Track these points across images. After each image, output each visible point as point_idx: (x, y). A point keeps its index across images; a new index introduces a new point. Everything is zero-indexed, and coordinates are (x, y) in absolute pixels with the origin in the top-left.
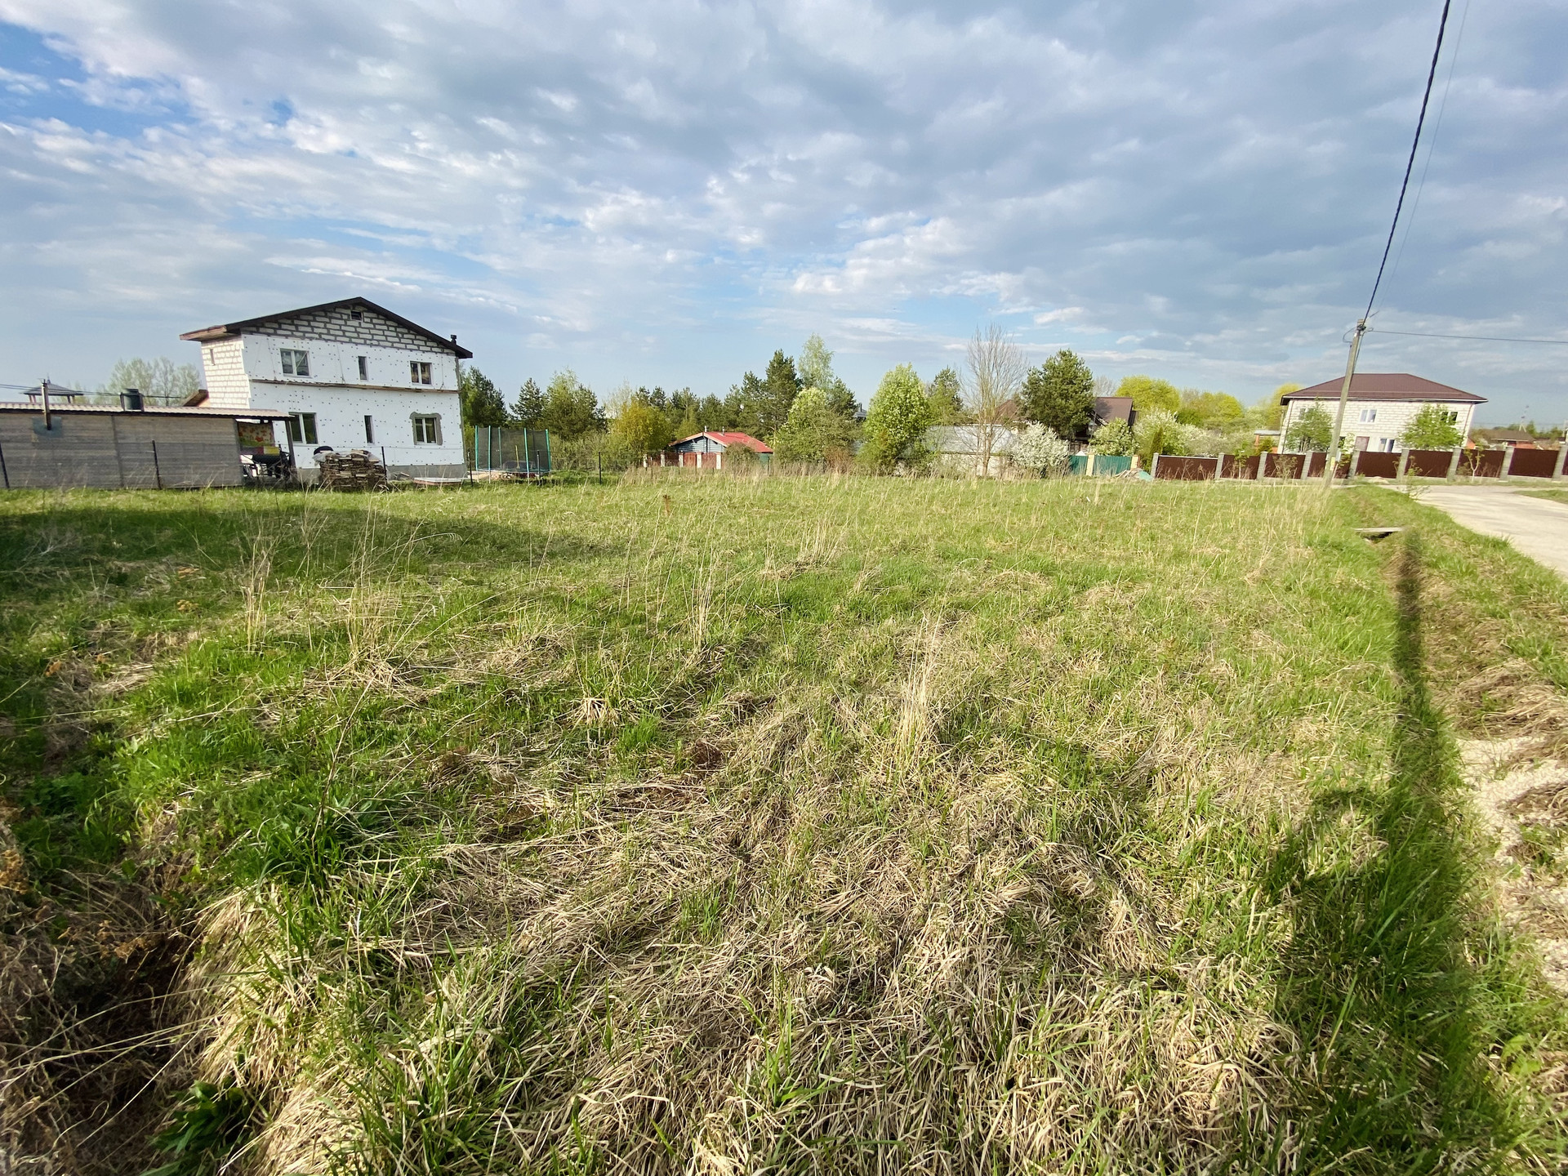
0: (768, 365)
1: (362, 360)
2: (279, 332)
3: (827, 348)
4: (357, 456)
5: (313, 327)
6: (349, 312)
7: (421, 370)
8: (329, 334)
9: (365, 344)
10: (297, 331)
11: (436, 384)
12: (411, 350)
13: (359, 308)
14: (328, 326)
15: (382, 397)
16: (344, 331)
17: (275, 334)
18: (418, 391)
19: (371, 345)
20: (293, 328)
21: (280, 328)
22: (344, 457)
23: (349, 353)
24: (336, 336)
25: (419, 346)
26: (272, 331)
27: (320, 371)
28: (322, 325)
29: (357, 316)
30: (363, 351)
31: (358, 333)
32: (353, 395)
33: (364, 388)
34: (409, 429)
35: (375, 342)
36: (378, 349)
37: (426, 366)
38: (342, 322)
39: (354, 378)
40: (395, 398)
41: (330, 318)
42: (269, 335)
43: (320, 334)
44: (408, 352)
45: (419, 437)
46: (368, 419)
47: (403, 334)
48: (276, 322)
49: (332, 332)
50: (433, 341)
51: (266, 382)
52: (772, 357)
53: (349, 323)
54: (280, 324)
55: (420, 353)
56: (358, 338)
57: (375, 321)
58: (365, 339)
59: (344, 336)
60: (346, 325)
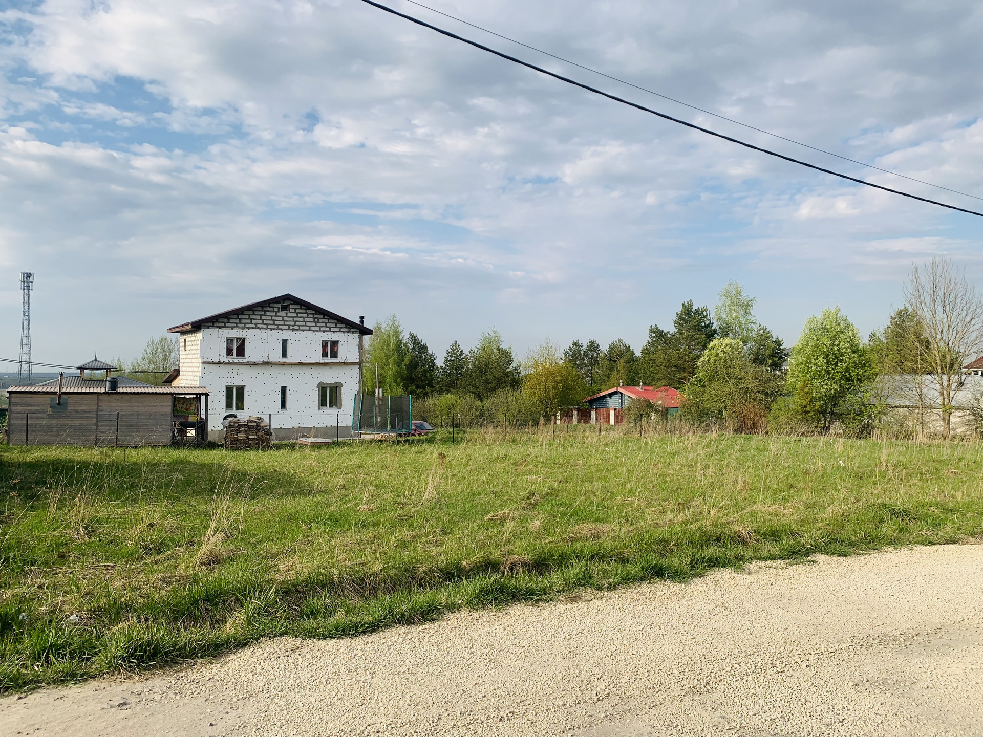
0: (675, 317)
1: (285, 342)
2: (228, 325)
3: (746, 295)
4: (252, 421)
5: (251, 320)
6: (279, 305)
7: (330, 349)
8: (263, 324)
9: (289, 329)
10: (240, 323)
11: (341, 358)
12: (324, 331)
13: (287, 302)
14: (263, 317)
15: (296, 371)
16: (274, 321)
17: (225, 327)
18: (325, 364)
19: (293, 330)
20: (238, 321)
21: (229, 322)
22: (242, 422)
23: (276, 337)
24: (267, 325)
25: (330, 328)
26: (223, 325)
27: (251, 354)
28: (258, 317)
29: (285, 308)
30: (286, 334)
31: (284, 321)
32: (274, 371)
33: (284, 364)
34: (315, 396)
35: (296, 327)
36: (298, 332)
37: (334, 344)
38: (274, 314)
39: (276, 357)
40: (308, 371)
41: (265, 311)
42: (220, 328)
43: (256, 324)
44: (321, 333)
45: (323, 403)
46: (284, 389)
47: (319, 319)
48: (226, 317)
49: (265, 322)
50: (342, 323)
51: (213, 363)
52: (679, 309)
53: (278, 314)
54: (229, 319)
55: (330, 333)
56: (284, 325)
57: (298, 311)
58: (289, 326)
59: (274, 324)
60: (276, 316)
